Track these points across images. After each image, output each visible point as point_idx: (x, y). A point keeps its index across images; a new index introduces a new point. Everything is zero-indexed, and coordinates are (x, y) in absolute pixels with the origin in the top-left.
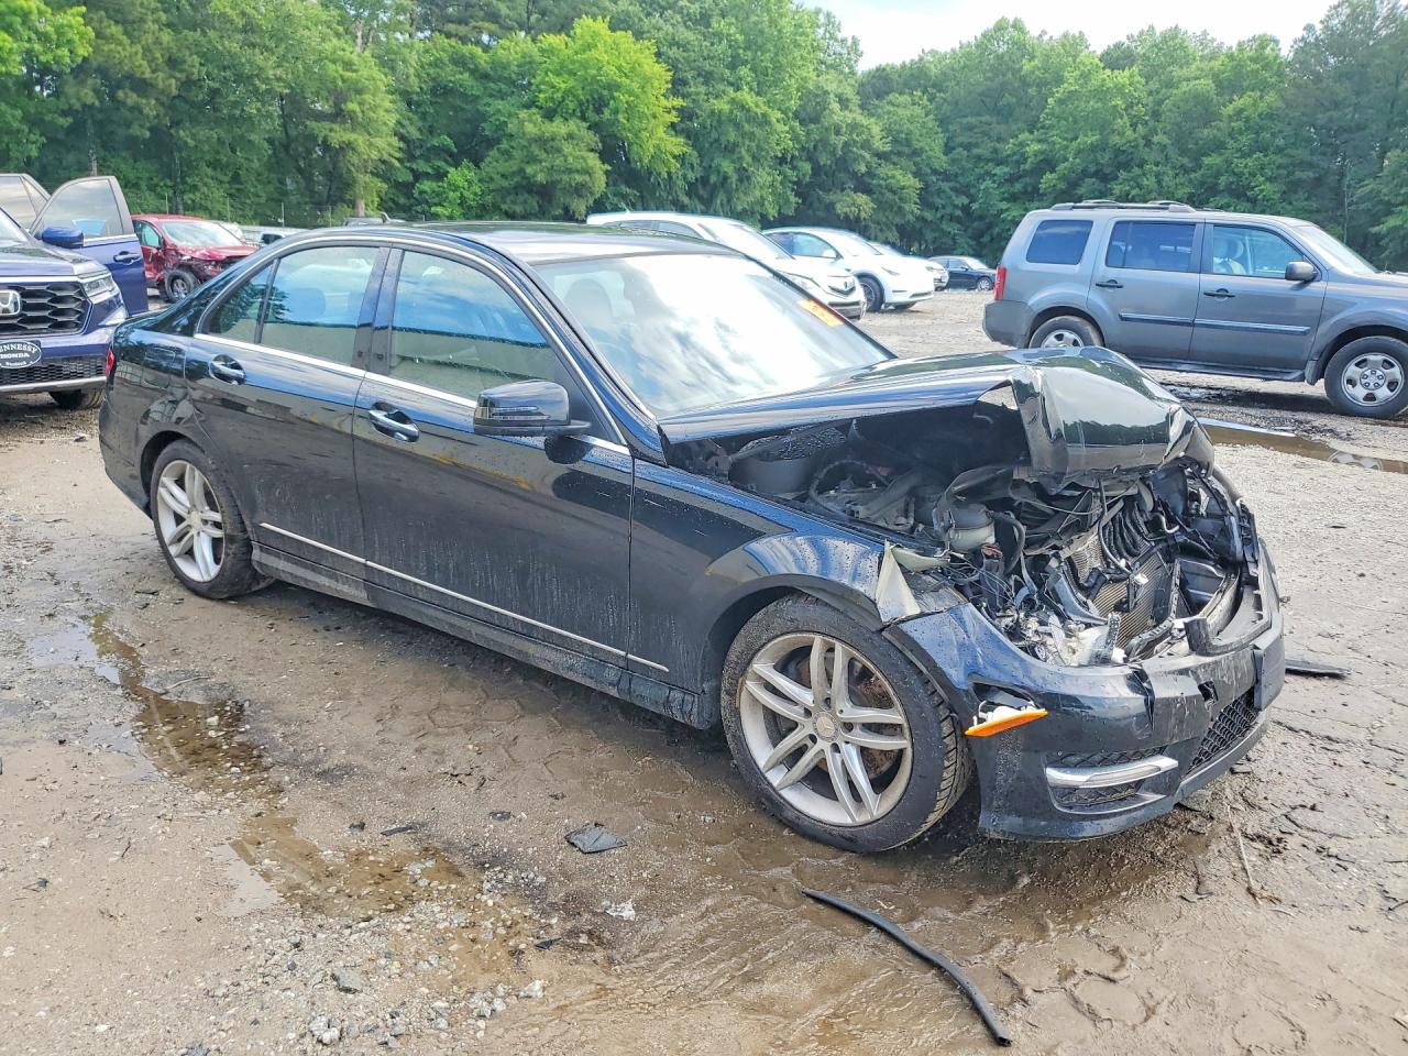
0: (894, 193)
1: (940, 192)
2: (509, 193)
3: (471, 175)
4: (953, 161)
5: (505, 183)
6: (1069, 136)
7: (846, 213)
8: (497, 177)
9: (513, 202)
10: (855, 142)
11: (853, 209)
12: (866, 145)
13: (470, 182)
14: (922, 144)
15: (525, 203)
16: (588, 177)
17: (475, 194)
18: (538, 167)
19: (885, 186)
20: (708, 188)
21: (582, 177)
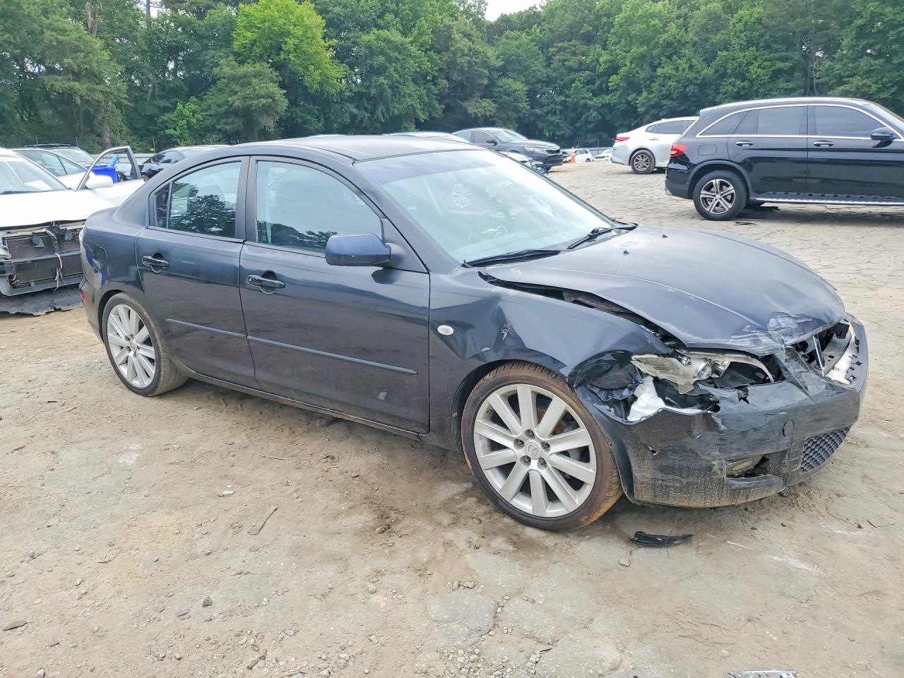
0: (509, 95)
2: (222, 118)
3: (193, 107)
4: (553, 71)
5: (219, 110)
6: (627, 49)
7: (475, 113)
8: (214, 106)
9: (226, 124)
10: (476, 63)
11: (480, 109)
12: (485, 64)
13: (194, 112)
14: (529, 62)
15: (233, 123)
16: (270, 100)
17: (198, 120)
18: (236, 97)
19: (502, 91)
20: (371, 102)
21: (266, 101)
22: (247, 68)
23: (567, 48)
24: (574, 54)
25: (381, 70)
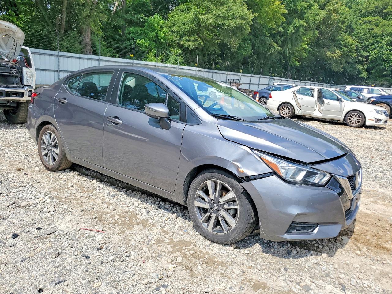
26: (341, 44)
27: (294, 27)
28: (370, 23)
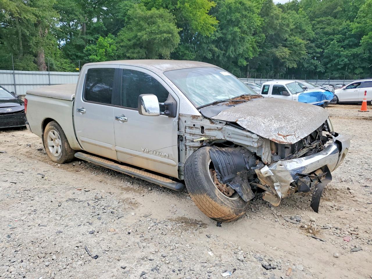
0: (296, 46)
1: (310, 47)
2: (131, 48)
3: (111, 41)
4: (316, 34)
5: (129, 43)
7: (280, 55)
8: (125, 40)
9: (133, 53)
10: (284, 25)
11: (283, 53)
12: (288, 25)
13: (110, 44)
14: (305, 28)
15: (139, 52)
16: (170, 35)
17: (113, 50)
18: (144, 32)
19: (293, 44)
20: (225, 44)
21: (168, 35)
22: (154, 11)
23: (324, 21)
24: (328, 24)
25: (237, 23)
26: (291, 44)
27: (231, 34)
28: (322, 23)
